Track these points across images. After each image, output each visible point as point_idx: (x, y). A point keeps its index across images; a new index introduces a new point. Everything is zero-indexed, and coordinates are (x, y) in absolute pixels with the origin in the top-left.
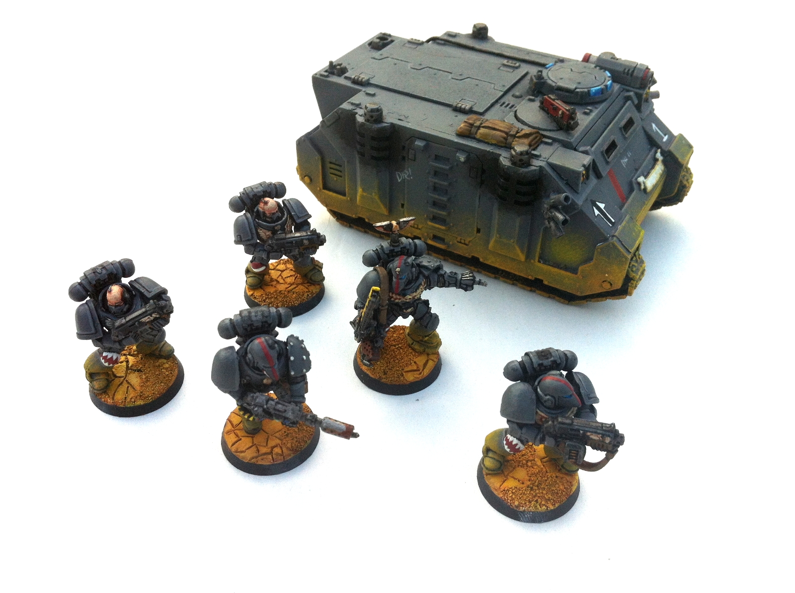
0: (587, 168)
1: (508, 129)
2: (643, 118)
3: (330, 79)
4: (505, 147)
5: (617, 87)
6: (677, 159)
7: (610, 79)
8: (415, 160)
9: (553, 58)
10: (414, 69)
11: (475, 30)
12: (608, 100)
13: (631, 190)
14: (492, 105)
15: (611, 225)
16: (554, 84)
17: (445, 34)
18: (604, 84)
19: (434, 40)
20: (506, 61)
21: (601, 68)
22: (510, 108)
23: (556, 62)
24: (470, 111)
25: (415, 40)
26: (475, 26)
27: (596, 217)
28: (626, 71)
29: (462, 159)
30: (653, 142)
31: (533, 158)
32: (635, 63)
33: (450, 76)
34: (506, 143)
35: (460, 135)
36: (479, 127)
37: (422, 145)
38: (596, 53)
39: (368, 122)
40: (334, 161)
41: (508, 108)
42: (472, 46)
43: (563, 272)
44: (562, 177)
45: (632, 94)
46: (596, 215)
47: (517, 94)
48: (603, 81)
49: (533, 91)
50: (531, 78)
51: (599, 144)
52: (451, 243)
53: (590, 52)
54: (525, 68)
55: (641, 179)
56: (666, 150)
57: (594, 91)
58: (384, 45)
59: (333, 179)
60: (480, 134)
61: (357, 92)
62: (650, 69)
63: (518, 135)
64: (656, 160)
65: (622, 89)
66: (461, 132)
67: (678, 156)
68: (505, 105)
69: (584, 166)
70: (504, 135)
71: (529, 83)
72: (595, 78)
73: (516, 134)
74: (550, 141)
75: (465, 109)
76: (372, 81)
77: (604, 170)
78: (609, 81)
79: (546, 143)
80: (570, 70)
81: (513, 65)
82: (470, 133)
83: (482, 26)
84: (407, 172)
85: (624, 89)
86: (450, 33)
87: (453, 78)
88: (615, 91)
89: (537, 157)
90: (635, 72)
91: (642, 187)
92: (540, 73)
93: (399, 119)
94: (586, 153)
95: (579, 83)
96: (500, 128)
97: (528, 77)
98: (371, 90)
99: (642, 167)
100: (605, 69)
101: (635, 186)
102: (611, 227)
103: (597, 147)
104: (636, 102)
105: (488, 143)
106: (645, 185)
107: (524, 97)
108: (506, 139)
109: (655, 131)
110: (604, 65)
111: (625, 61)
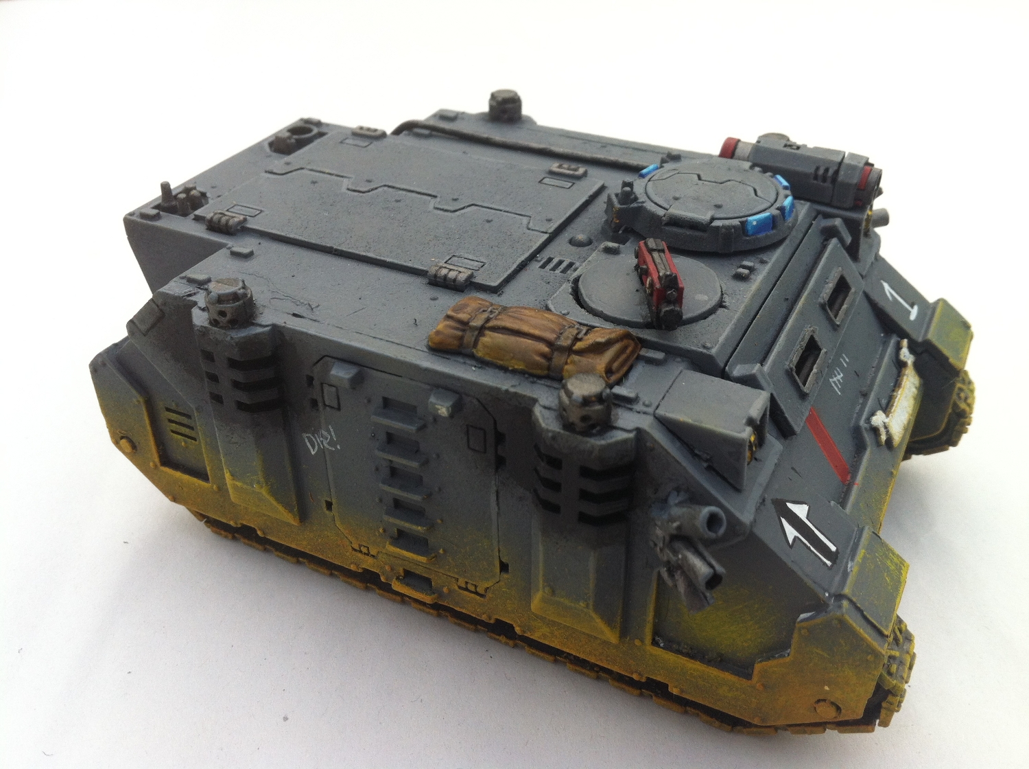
0: (757, 427)
1: (553, 331)
2: (864, 274)
3: (158, 223)
4: (547, 377)
5: (803, 209)
6: (947, 359)
7: (788, 192)
8: (339, 409)
9: (658, 153)
10: (354, 191)
11: (494, 104)
12: (787, 242)
13: (860, 448)
14: (522, 266)
15: (829, 563)
16: (661, 212)
17: (435, 116)
18: (778, 205)
19: (408, 128)
20: (556, 164)
21: (765, 169)
22: (564, 271)
23: (663, 161)
24: (470, 285)
25: (369, 129)
26: (493, 96)
27: (791, 547)
28: (821, 172)
29: (443, 411)
30: (888, 325)
31: (619, 406)
32: (838, 152)
33: (432, 203)
34: (549, 368)
35: (439, 349)
36: (481, 330)
37: (347, 376)
38: (749, 137)
39: (216, 326)
40: (173, 406)
41: (558, 271)
42: (485, 136)
43: (714, 672)
44: (696, 452)
45: (838, 222)
46: (791, 541)
47: (581, 237)
48: (772, 200)
49: (616, 230)
50: (609, 199)
51: (779, 352)
52: (445, 590)
53: (735, 135)
54: (597, 178)
55: (879, 419)
56: (920, 340)
57: (755, 223)
58: (301, 144)
59: (178, 443)
60: (485, 346)
61: (214, 248)
62: (872, 165)
63: (579, 345)
64: (901, 365)
65: (814, 214)
66: (441, 343)
67: (946, 352)
68: (551, 265)
69: (750, 422)
70: (544, 348)
71: (606, 212)
72: (755, 191)
73: (573, 344)
74: (659, 355)
75: (455, 280)
76: (251, 224)
77: (796, 416)
78: (786, 197)
79: (650, 361)
80: (696, 177)
81: (571, 172)
82: (461, 345)
83: (507, 96)
84: (325, 433)
85: (819, 213)
86: (445, 114)
87: (438, 209)
88: (800, 217)
89: (627, 402)
90: (842, 173)
91: (884, 437)
92: (628, 189)
93: (295, 315)
94: (750, 381)
95: (718, 207)
96: (532, 331)
97: (603, 198)
98: (244, 245)
99: (876, 388)
100: (775, 171)
101: (868, 438)
102: (830, 568)
103: (774, 363)
104: (848, 240)
105: (504, 369)
106: (888, 432)
107: (595, 243)
108: (547, 357)
109: (890, 298)
110: (771, 163)
111: (816, 149)
